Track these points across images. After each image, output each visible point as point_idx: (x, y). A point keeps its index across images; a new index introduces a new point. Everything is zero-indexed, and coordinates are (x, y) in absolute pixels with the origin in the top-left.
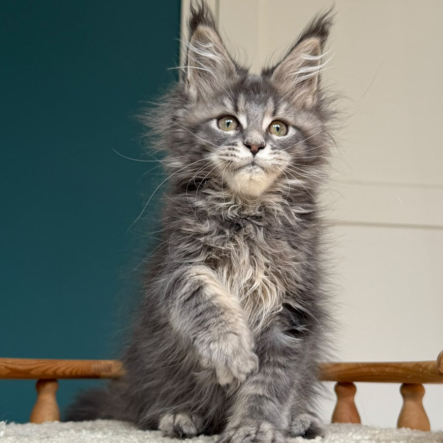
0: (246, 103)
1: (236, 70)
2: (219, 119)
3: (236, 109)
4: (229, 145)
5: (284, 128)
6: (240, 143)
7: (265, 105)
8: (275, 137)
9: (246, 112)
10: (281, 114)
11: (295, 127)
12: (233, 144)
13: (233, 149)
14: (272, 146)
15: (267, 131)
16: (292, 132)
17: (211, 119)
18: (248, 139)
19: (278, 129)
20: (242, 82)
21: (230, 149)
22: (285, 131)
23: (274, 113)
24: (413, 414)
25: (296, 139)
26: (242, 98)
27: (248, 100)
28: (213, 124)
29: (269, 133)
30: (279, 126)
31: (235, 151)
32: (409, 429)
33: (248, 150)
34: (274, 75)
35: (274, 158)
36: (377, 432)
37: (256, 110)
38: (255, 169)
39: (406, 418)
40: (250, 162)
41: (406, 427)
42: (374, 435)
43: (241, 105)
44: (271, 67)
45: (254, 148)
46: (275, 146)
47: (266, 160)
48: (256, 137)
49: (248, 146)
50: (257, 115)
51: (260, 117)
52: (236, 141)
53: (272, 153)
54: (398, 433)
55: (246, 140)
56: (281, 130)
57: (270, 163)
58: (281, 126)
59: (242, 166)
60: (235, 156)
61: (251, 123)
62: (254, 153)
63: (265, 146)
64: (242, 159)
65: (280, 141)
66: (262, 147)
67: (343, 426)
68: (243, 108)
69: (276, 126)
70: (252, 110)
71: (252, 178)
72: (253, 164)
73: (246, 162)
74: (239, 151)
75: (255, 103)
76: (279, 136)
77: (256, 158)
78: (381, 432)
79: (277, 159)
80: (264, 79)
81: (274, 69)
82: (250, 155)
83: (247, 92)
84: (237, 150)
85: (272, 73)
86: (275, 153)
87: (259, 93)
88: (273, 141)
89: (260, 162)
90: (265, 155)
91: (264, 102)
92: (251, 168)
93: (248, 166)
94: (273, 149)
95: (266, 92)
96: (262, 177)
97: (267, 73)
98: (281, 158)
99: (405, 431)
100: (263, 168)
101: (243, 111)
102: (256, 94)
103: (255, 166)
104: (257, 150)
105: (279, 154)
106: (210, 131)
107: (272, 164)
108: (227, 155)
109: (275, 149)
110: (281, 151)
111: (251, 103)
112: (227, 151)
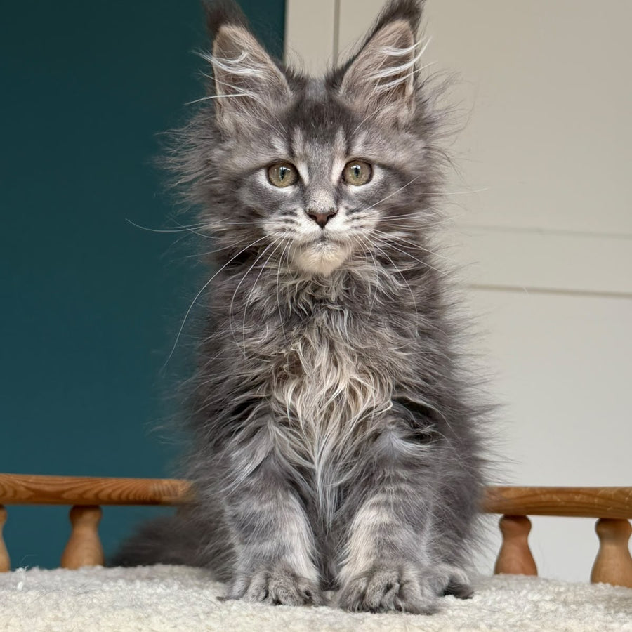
0: (304, 145)
1: (288, 82)
2: (269, 167)
3: (291, 153)
4: (285, 214)
6: (300, 212)
7: (332, 144)
9: (306, 158)
10: (358, 150)
11: (382, 166)
12: (291, 213)
13: (292, 222)
14: (347, 208)
15: (339, 182)
16: (379, 175)
17: (258, 169)
18: (311, 205)
19: (357, 171)
21: (287, 221)
23: (347, 153)
24: (614, 563)
26: (298, 136)
28: (262, 178)
29: (343, 185)
31: (293, 225)
33: (314, 222)
34: (343, 82)
35: (352, 227)
37: (318, 153)
38: (325, 245)
40: (318, 237)
43: (298, 149)
46: (352, 207)
47: (340, 232)
49: (312, 216)
50: (322, 163)
51: (326, 165)
52: (294, 207)
53: (347, 221)
55: (308, 208)
56: (363, 173)
58: (361, 167)
59: (306, 243)
60: (295, 231)
61: (315, 176)
62: (322, 224)
63: (338, 211)
64: (306, 235)
69: (354, 167)
70: (314, 155)
71: (324, 258)
72: (323, 239)
73: (313, 238)
74: (300, 224)
75: (318, 142)
76: (359, 183)
77: (325, 230)
79: (356, 228)
80: (329, 95)
82: (316, 228)
83: (305, 126)
84: (297, 223)
86: (353, 219)
88: (350, 199)
90: (338, 225)
92: (320, 244)
93: (316, 243)
94: (349, 212)
95: (333, 119)
98: (362, 224)
101: (301, 156)
102: (319, 126)
103: (326, 242)
104: (326, 220)
105: (358, 218)
106: (257, 190)
107: (350, 236)
108: (283, 230)
109: (352, 211)
110: (362, 214)
111: (313, 145)
112: (283, 224)
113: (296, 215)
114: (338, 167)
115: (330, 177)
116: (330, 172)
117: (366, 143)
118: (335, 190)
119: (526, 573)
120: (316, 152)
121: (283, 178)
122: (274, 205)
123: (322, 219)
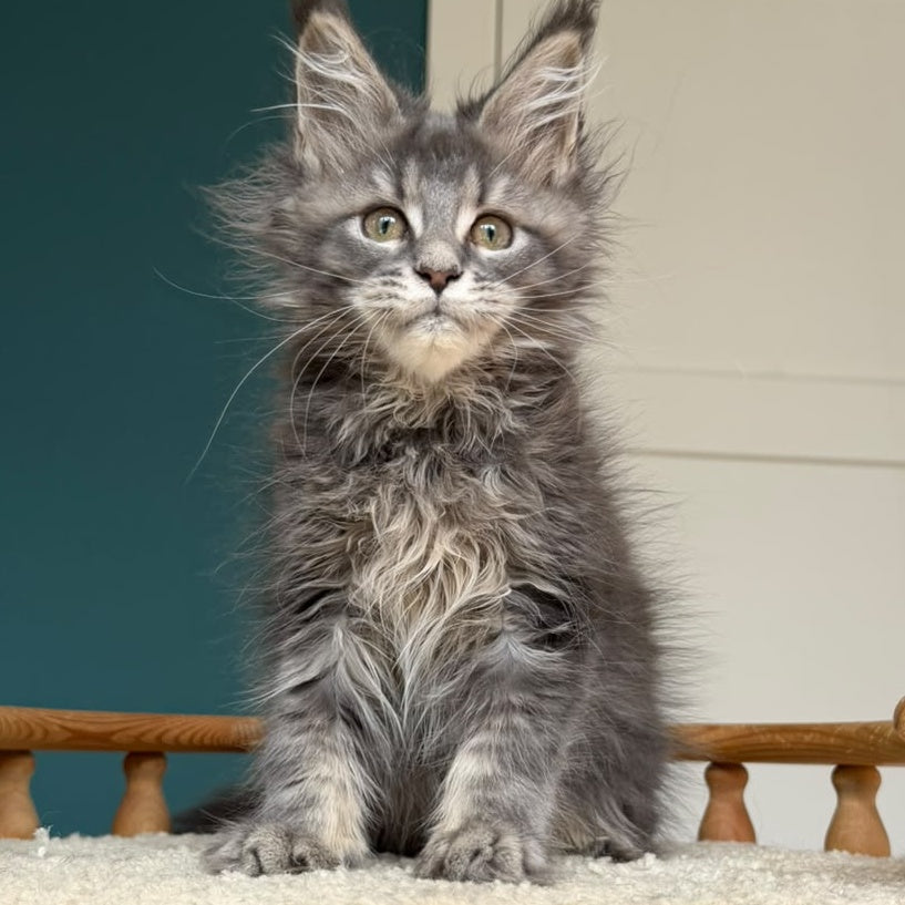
1: (400, 106)
2: (367, 213)
3: (400, 193)
4: (384, 274)
5: (504, 230)
6: (407, 270)
7: (461, 182)
8: (485, 253)
9: (421, 199)
10: (495, 199)
11: (527, 229)
12: (392, 273)
13: (394, 284)
14: (476, 274)
15: (466, 239)
16: (521, 240)
17: (349, 216)
18: (424, 259)
19: (491, 233)
20: (414, 132)
21: (385, 283)
22: (507, 237)
23: (481, 200)
24: (856, 825)
25: (530, 256)
26: (412, 169)
27: (426, 172)
28: (354, 228)
29: (472, 244)
30: (493, 227)
31: (396, 288)
32: (845, 853)
33: (426, 284)
34: (483, 114)
35: (481, 299)
36: (780, 857)
37: (441, 195)
38: (440, 322)
39: (842, 832)
40: (431, 309)
41: (841, 849)
42: (773, 863)
43: (410, 185)
44: (476, 96)
45: (438, 278)
46: (482, 274)
47: (463, 303)
48: (440, 255)
49: (425, 274)
50: (443, 206)
51: (449, 211)
52: (398, 266)
53: (475, 289)
54: (822, 860)
55: (419, 263)
56: (499, 236)
57: (472, 309)
58: (496, 226)
59: (413, 317)
60: (396, 297)
61: (431, 224)
62: (439, 289)
63: (462, 273)
64: (413, 303)
65: (496, 261)
66: (453, 276)
67: (717, 847)
68: (415, 192)
69: (486, 227)
70: (433, 195)
71: (437, 343)
72: (437, 312)
73: (422, 308)
74: (406, 287)
75: (441, 179)
76: (492, 249)
77: (442, 299)
78: (787, 857)
79: (487, 301)
80: (460, 126)
81: (483, 100)
82: (429, 293)
83: (423, 157)
84: (401, 286)
85: (481, 110)
86: (483, 288)
87: (448, 155)
88: (480, 263)
89: (450, 309)
90: (461, 293)
91: (457, 176)
92: (432, 322)
93: (427, 318)
94: (479, 279)
95: (463, 153)
96: (456, 339)
97: (468, 111)
98: (497, 298)
99: (838, 856)
100: (457, 320)
101: (414, 198)
102: (441, 159)
103: (441, 318)
104: (444, 282)
105: (491, 289)
106: (346, 244)
107: (477, 311)
108: (378, 297)
109: (483, 279)
110: (496, 284)
111: (432, 180)
112: (380, 288)
113: (400, 275)
114: (466, 219)
115: (453, 229)
116: (454, 222)
117: (508, 191)
118: (459, 248)
119: (739, 839)
120: (435, 192)
121: (384, 232)
122: (370, 265)
123: (438, 280)
